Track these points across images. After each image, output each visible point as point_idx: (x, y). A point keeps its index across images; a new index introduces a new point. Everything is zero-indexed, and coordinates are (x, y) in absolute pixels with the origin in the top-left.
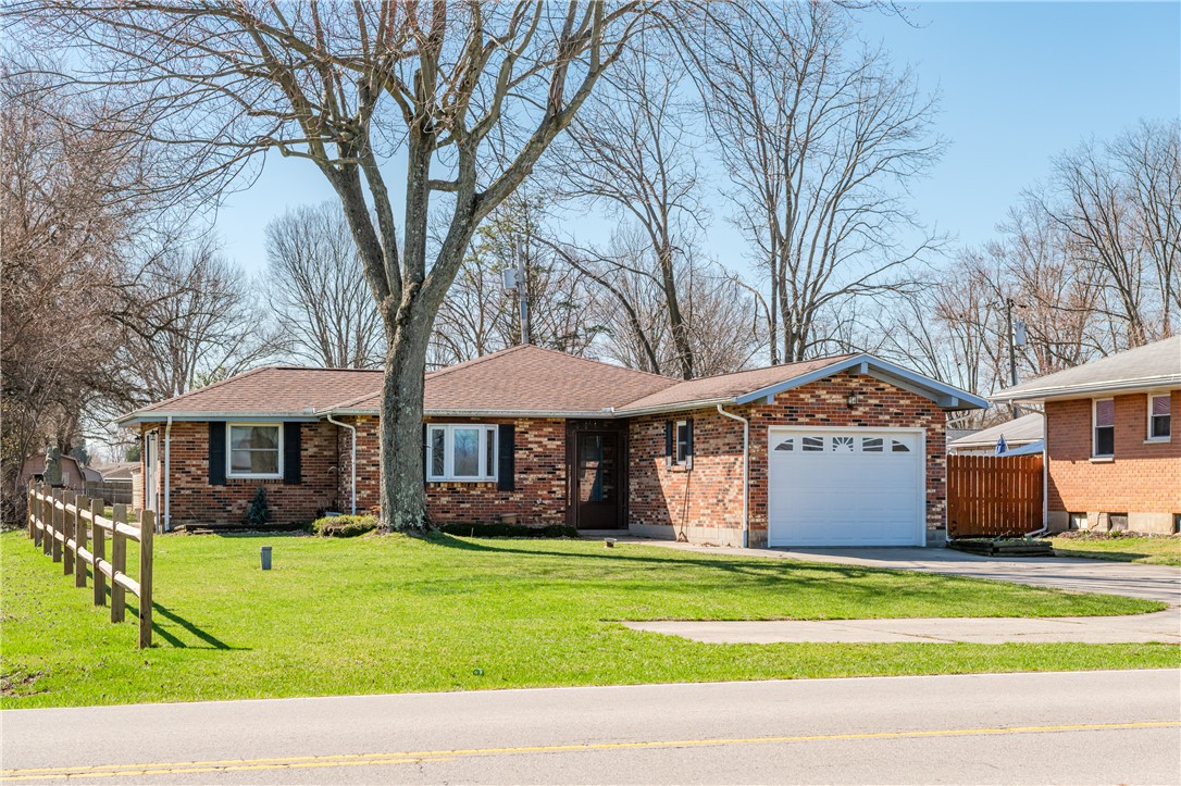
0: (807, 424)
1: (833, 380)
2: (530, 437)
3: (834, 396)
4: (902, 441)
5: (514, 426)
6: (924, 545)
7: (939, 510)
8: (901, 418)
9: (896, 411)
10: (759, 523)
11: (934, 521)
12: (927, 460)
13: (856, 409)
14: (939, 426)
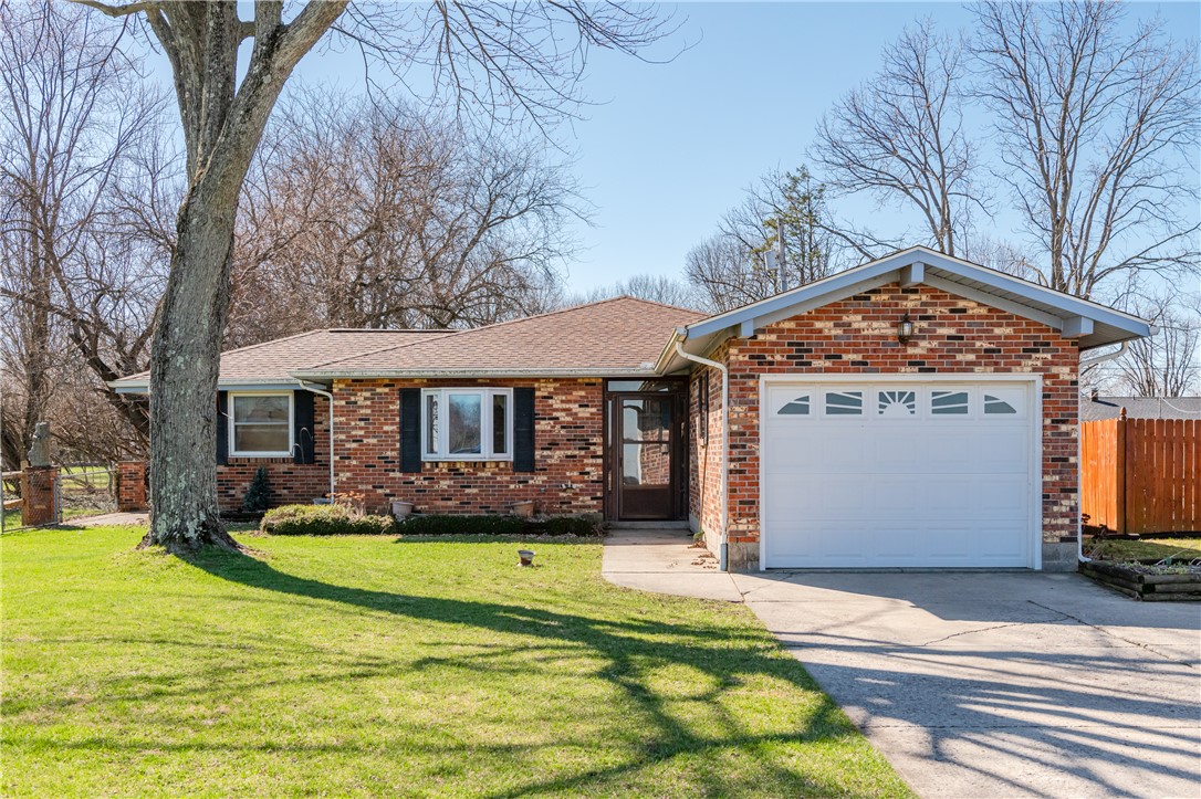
0: (827, 370)
1: (873, 298)
2: (556, 403)
3: (875, 324)
4: (1003, 395)
5: (534, 390)
6: (1038, 566)
7: (1064, 509)
8: (996, 358)
9: (986, 345)
10: (744, 532)
11: (1055, 527)
12: (1044, 427)
13: (916, 345)
14: (1066, 370)
